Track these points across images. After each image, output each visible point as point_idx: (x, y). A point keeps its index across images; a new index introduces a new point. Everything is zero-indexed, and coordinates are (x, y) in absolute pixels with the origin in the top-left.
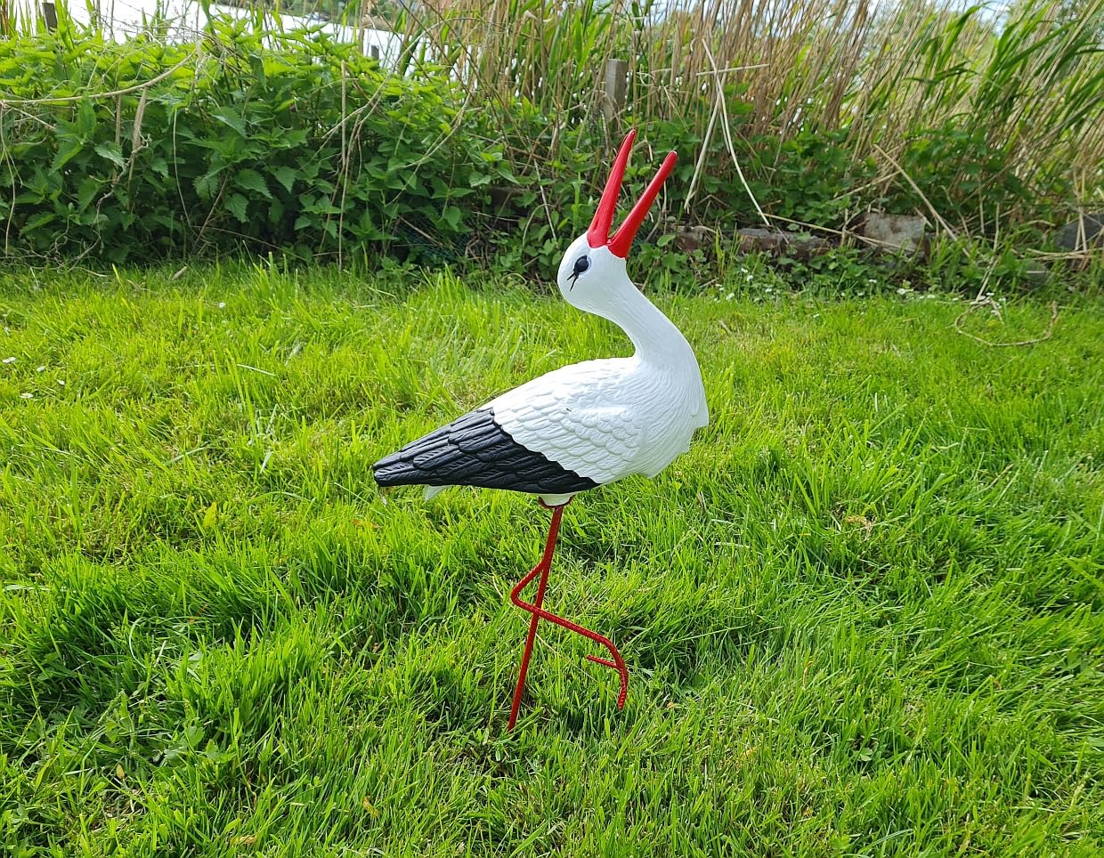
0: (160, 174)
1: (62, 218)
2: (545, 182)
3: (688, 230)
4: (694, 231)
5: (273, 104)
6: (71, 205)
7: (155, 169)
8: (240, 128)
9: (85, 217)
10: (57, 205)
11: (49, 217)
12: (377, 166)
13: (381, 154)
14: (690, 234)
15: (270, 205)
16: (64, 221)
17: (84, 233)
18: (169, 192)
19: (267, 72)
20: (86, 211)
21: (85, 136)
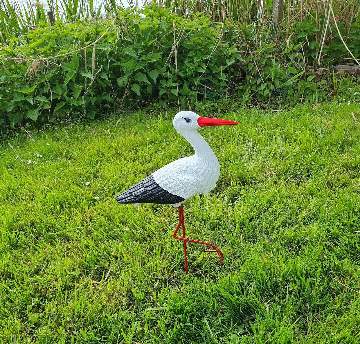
0: (105, 79)
1: (69, 103)
2: (256, 59)
3: (316, 70)
4: (318, 71)
5: (145, 43)
6: (72, 98)
7: (102, 77)
8: (135, 55)
9: (78, 102)
10: (67, 98)
11: (64, 104)
12: (188, 62)
13: (189, 57)
14: (317, 72)
15: (147, 86)
16: (70, 105)
17: (78, 109)
18: (108, 86)
19: (141, 29)
20: (78, 100)
21: (76, 69)
